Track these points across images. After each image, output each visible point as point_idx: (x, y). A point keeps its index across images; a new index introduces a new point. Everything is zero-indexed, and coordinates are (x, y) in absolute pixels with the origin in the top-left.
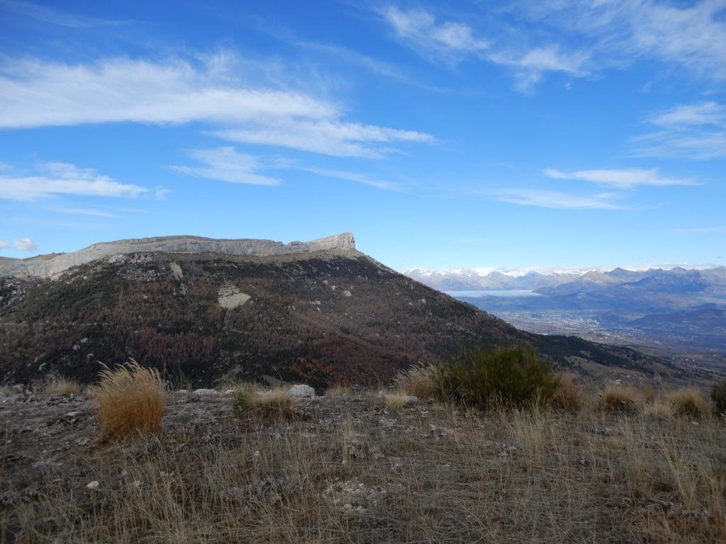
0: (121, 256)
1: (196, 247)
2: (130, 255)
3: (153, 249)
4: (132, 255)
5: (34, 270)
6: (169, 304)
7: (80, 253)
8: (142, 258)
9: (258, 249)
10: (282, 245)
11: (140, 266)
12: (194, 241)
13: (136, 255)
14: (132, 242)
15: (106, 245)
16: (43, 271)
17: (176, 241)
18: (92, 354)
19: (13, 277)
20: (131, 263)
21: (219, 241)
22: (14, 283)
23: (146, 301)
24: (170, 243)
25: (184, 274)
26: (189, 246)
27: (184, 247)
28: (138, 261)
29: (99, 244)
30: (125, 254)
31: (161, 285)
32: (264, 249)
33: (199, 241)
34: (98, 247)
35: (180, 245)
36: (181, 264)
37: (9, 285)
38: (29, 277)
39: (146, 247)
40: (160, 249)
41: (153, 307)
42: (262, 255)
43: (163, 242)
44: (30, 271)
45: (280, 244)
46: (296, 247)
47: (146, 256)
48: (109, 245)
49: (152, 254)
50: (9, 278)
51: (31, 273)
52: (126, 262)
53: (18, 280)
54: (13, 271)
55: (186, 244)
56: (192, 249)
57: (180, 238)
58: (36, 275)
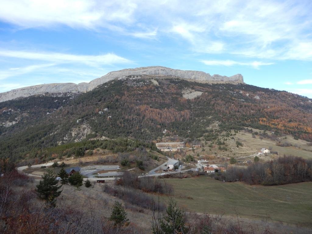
0: (124, 77)
1: (164, 73)
2: (129, 76)
3: (141, 73)
4: (130, 76)
5: (81, 89)
6: (154, 96)
7: (103, 78)
8: (136, 77)
9: (197, 76)
10: (210, 76)
11: (134, 80)
12: (163, 69)
13: (132, 76)
14: (130, 70)
15: (116, 72)
16: (85, 89)
17: (153, 69)
18: (110, 116)
19: (71, 92)
20: (130, 79)
21: (176, 70)
22: (71, 95)
23: (140, 94)
24: (150, 70)
25: (159, 84)
26: (160, 72)
27: (157, 72)
28: (133, 78)
29: (112, 72)
30: (126, 76)
31: (148, 87)
32: (201, 77)
33: (165, 69)
34: (112, 73)
35: (155, 71)
36: (157, 80)
37: (68, 95)
38: (79, 92)
39: (137, 72)
40: (145, 73)
41: (145, 97)
42: (199, 80)
43: (146, 70)
44: (79, 89)
45: (208, 75)
46: (217, 77)
47: (137, 77)
48: (117, 72)
49: (141, 76)
50: (68, 92)
51: (80, 90)
52: (127, 79)
53: (73, 93)
54: (71, 89)
55: (159, 70)
56: (162, 74)
57: (155, 67)
58: (82, 91)
